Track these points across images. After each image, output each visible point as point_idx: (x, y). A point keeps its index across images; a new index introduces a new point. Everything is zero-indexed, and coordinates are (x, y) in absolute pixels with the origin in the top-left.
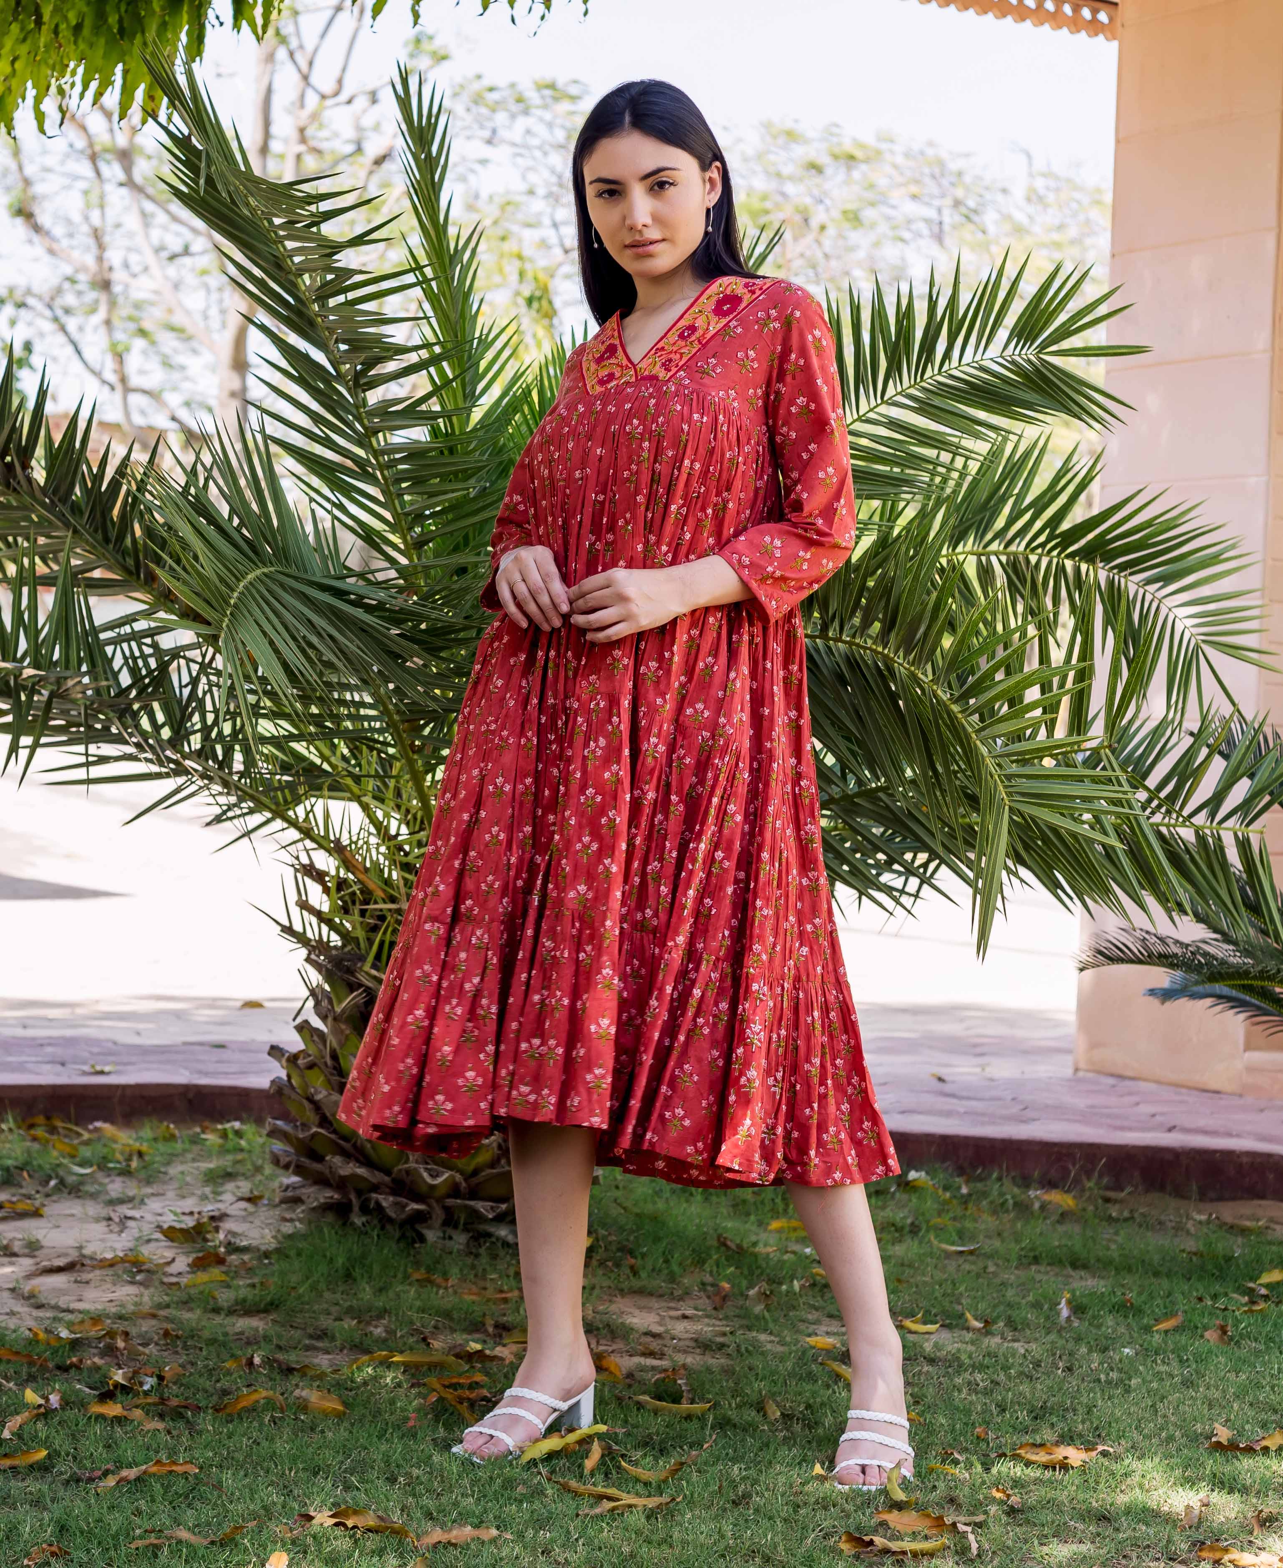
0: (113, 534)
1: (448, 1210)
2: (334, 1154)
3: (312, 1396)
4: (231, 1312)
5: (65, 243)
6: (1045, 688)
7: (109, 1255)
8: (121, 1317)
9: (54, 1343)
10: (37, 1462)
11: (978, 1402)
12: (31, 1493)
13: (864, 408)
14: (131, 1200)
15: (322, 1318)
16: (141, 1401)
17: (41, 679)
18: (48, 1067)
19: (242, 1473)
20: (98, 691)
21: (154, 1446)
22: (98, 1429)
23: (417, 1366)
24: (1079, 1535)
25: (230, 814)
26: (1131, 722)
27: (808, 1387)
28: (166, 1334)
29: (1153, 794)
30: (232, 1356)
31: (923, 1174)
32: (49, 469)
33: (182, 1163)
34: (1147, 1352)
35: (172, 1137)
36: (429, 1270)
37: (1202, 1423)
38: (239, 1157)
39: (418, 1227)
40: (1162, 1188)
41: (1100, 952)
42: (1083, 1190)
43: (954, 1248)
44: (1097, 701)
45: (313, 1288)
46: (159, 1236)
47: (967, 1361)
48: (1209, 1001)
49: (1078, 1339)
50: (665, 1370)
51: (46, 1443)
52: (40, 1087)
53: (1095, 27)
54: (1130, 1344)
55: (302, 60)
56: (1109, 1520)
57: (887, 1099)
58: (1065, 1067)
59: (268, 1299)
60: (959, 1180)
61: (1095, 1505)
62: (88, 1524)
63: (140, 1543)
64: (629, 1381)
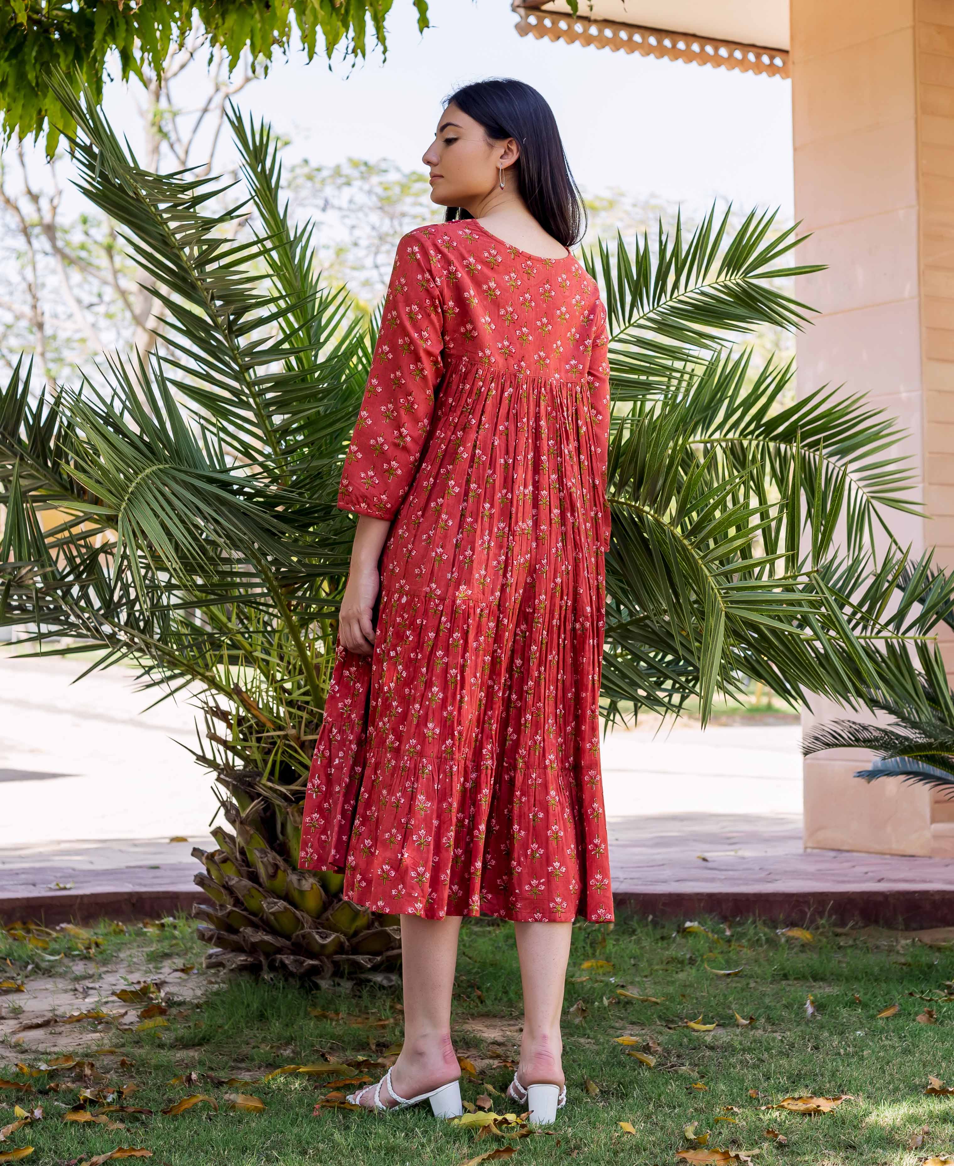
1: (336, 964)
2: (246, 926)
3: (239, 1099)
4: (172, 1047)
6: (766, 534)
7: (76, 1014)
8: (87, 1055)
9: (35, 1074)
10: (26, 1157)
11: (749, 1074)
13: (616, 331)
14: (91, 977)
15: (243, 1047)
16: (106, 1109)
18: (23, 887)
19: (187, 1155)
20: (45, 578)
21: (117, 1140)
22: (73, 1130)
23: (318, 1074)
24: (833, 1159)
26: (832, 561)
27: (619, 1071)
28: (123, 1064)
30: (175, 1076)
31: (696, 924)
33: (130, 949)
34: (873, 1033)
35: (122, 932)
36: (324, 1008)
37: (920, 1077)
38: (174, 942)
39: (314, 979)
40: (876, 922)
41: (820, 740)
42: (817, 927)
43: (723, 972)
45: (235, 1026)
46: (115, 998)
47: (739, 1047)
48: (902, 777)
49: (822, 1027)
51: (32, 1142)
52: (17, 899)
53: (772, 69)
54: (862, 1027)
55: (180, 150)
56: (854, 1148)
57: (666, 873)
58: (797, 847)
59: (201, 1036)
60: (723, 926)
61: (843, 1138)
64: (481, 1076)
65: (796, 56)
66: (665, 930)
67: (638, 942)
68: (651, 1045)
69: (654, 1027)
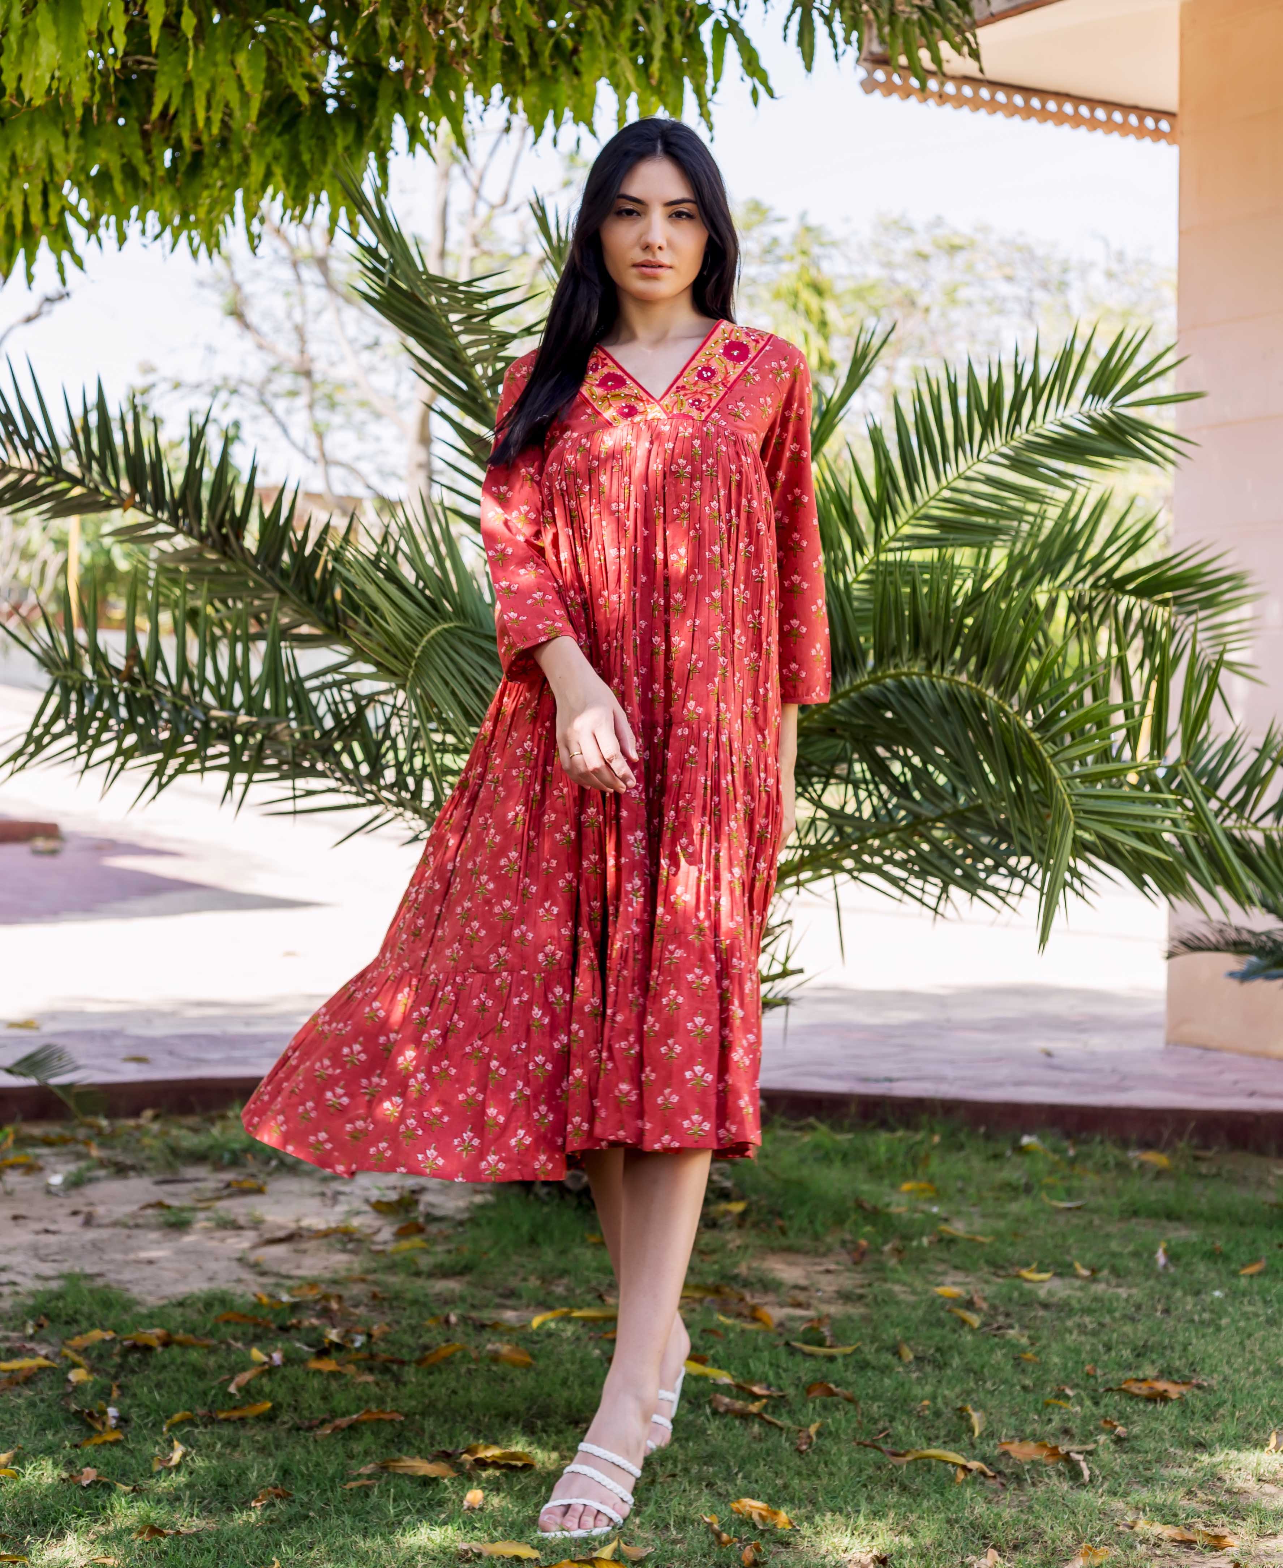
0: (316, 592)
3: (503, 1348)
4: (431, 1275)
5: (271, 338)
6: (1128, 714)
7: (323, 1226)
8: (335, 1282)
9: (276, 1306)
10: (263, 1414)
11: (1087, 1343)
12: (258, 1441)
13: (963, 467)
15: (510, 1278)
16: (353, 1357)
17: (253, 724)
19: (442, 1420)
20: (304, 735)
21: (365, 1397)
22: (315, 1383)
23: (594, 1320)
24: (1178, 1460)
26: (1205, 738)
27: (937, 1332)
28: (374, 1296)
29: (1224, 803)
30: (432, 1315)
31: (1034, 1139)
32: (261, 538)
34: (1234, 1295)
40: (1244, 1147)
41: (1183, 943)
42: (1176, 1150)
43: (1063, 1205)
44: (1173, 723)
45: (502, 1252)
46: (366, 1208)
47: (1077, 1306)
49: (1174, 1284)
50: (811, 1320)
51: (270, 1396)
53: (1157, 135)
54: (1219, 1287)
55: (473, 176)
56: (1204, 1446)
57: (1002, 1072)
58: (1157, 1039)
59: (463, 1263)
60: (1066, 1144)
61: (1192, 1433)
62: (308, 1469)
63: (353, 1484)
64: (780, 1330)
65: (1185, 123)
66: (1000, 1146)
67: (967, 1160)
68: (976, 1299)
69: (980, 1274)
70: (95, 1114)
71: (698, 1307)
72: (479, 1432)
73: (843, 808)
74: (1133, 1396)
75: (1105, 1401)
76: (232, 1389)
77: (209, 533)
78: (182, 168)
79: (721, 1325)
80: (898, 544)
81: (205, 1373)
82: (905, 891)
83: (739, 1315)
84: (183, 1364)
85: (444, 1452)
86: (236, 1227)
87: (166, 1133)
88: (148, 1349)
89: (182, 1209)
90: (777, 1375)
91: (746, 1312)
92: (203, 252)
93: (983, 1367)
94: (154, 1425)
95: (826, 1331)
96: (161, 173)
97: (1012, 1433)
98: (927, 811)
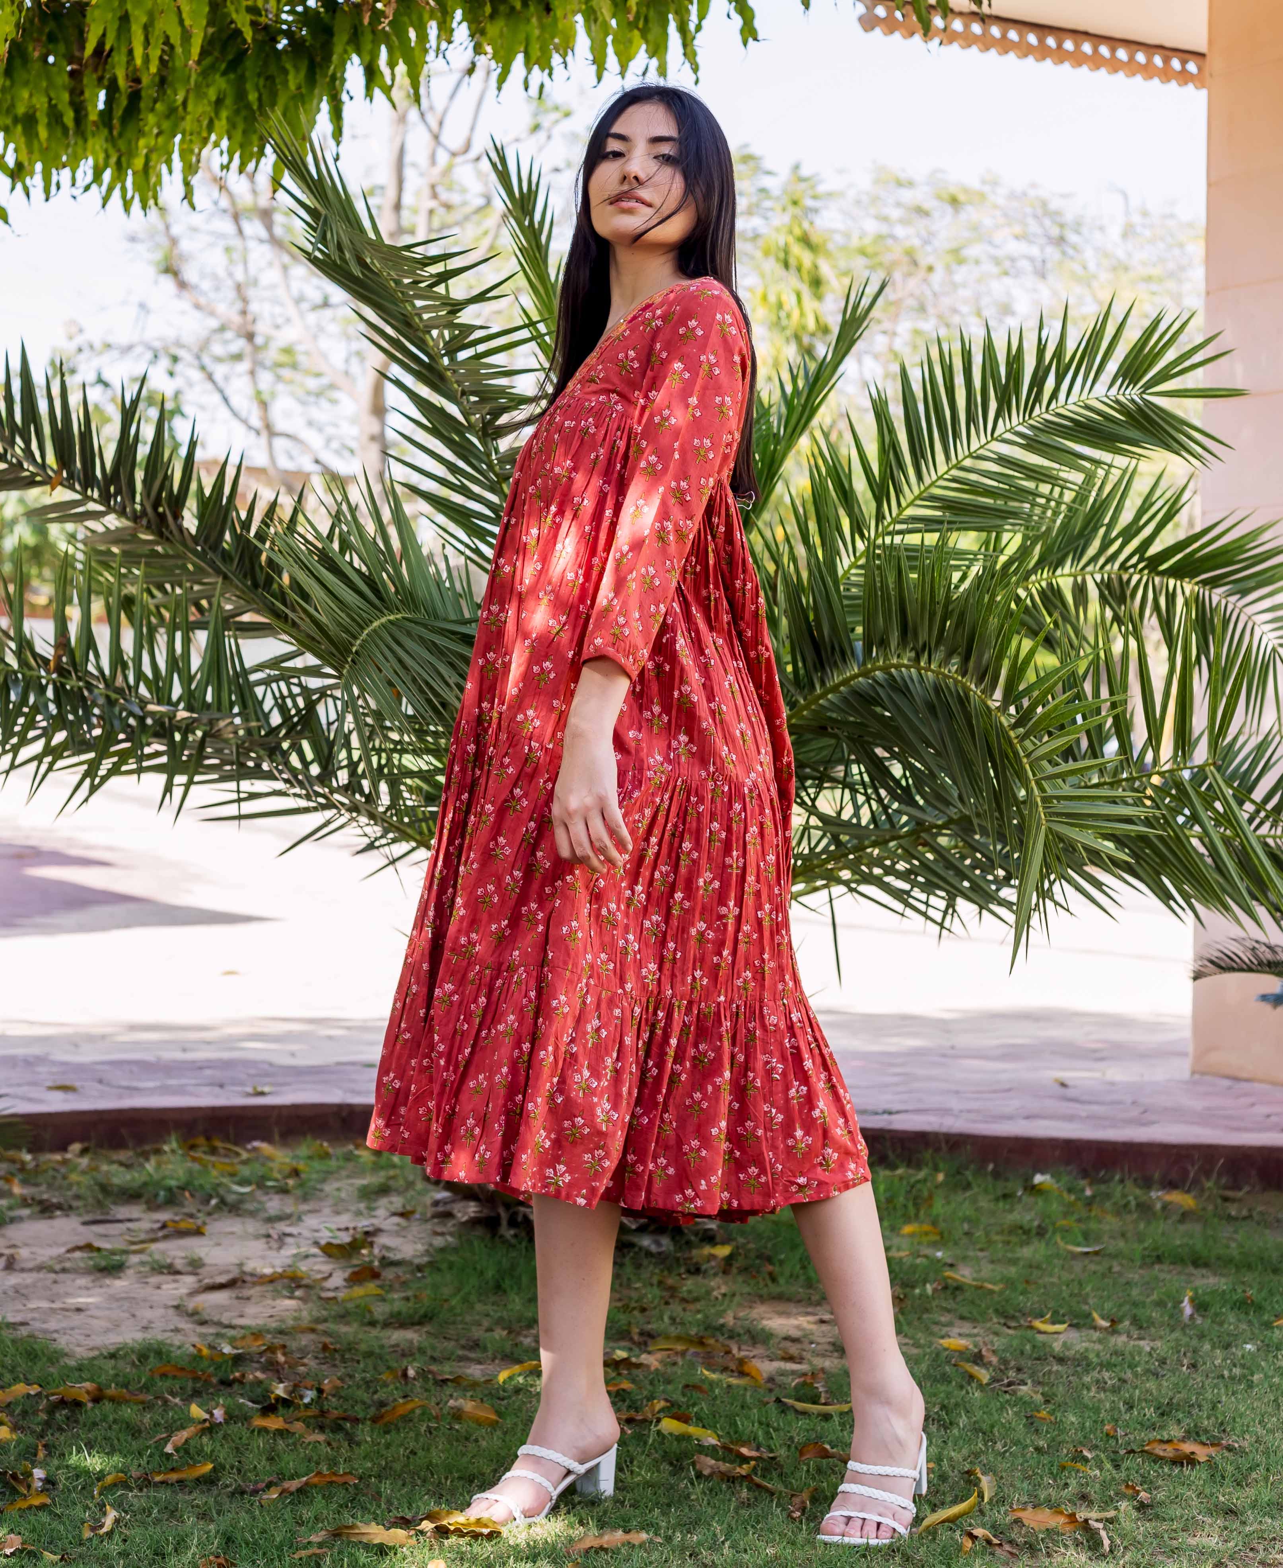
0: (261, 576)
3: (466, 1405)
4: (386, 1325)
5: (212, 295)
7: (268, 1271)
8: (281, 1332)
9: (217, 1359)
10: (203, 1476)
11: (1107, 1400)
12: (198, 1506)
13: (974, 446)
14: (288, 1217)
15: (474, 1329)
16: (302, 1414)
17: (195, 720)
18: (207, 1089)
19: (400, 1483)
20: (249, 732)
21: (315, 1458)
22: (261, 1442)
24: (1207, 1528)
25: (377, 844)
26: (1235, 739)
27: (942, 1388)
28: (325, 1347)
29: (1260, 807)
30: (388, 1368)
31: (1048, 1178)
32: (201, 517)
33: (338, 1180)
34: (1268, 1348)
35: (326, 1156)
38: (392, 1173)
40: (1279, 1187)
41: (1212, 962)
42: (1202, 1190)
43: (1079, 1249)
44: (1199, 721)
45: (465, 1300)
46: (315, 1250)
47: (1095, 1360)
49: (1201, 1337)
50: (804, 1374)
51: (211, 1457)
52: (200, 1109)
53: (1184, 77)
54: (1251, 1340)
55: (433, 121)
56: (1236, 1514)
57: (1012, 1105)
58: (1182, 1069)
59: (422, 1312)
60: (1083, 1183)
61: (1222, 1499)
62: (253, 1536)
63: (303, 1553)
64: (770, 1385)
65: (1215, 63)
66: (1010, 1185)
67: (974, 1200)
68: (984, 1352)
69: (989, 1325)
70: (19, 1148)
71: (680, 1361)
72: (441, 1496)
73: (839, 813)
74: (1157, 1459)
75: (1127, 1463)
76: (169, 1449)
77: (144, 512)
78: (118, 112)
79: (705, 1380)
80: (904, 527)
81: (140, 1431)
82: (908, 905)
83: (725, 1369)
84: (115, 1421)
85: (402, 1518)
86: (172, 1271)
87: (96, 1169)
88: (77, 1404)
89: (113, 1253)
90: (767, 1433)
91: (733, 1366)
92: (136, 205)
93: (992, 1426)
94: (83, 1488)
95: (820, 1387)
96: (93, 117)
97: (1025, 1499)
98: (933, 818)
